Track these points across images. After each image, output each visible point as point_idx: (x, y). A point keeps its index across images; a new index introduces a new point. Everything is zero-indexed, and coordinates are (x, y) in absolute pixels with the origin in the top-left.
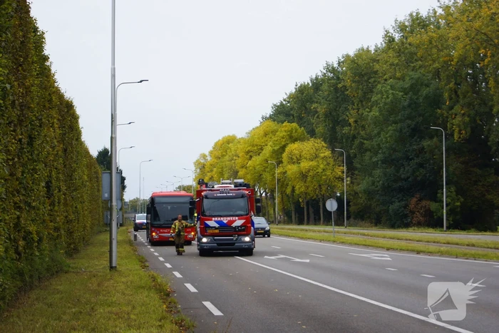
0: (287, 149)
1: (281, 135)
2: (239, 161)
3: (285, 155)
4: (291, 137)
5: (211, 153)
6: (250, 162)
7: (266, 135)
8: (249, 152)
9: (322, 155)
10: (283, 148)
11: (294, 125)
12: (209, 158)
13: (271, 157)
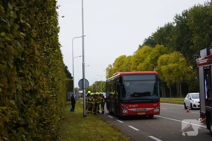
0: (160, 58)
1: (156, 51)
2: (132, 66)
3: (159, 61)
4: (160, 52)
5: (114, 64)
6: (138, 66)
7: (145, 52)
8: (136, 61)
9: (180, 60)
10: (157, 58)
11: (162, 46)
12: (113, 67)
13: (150, 62)
